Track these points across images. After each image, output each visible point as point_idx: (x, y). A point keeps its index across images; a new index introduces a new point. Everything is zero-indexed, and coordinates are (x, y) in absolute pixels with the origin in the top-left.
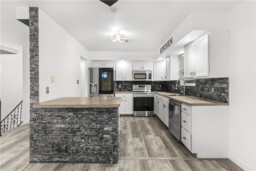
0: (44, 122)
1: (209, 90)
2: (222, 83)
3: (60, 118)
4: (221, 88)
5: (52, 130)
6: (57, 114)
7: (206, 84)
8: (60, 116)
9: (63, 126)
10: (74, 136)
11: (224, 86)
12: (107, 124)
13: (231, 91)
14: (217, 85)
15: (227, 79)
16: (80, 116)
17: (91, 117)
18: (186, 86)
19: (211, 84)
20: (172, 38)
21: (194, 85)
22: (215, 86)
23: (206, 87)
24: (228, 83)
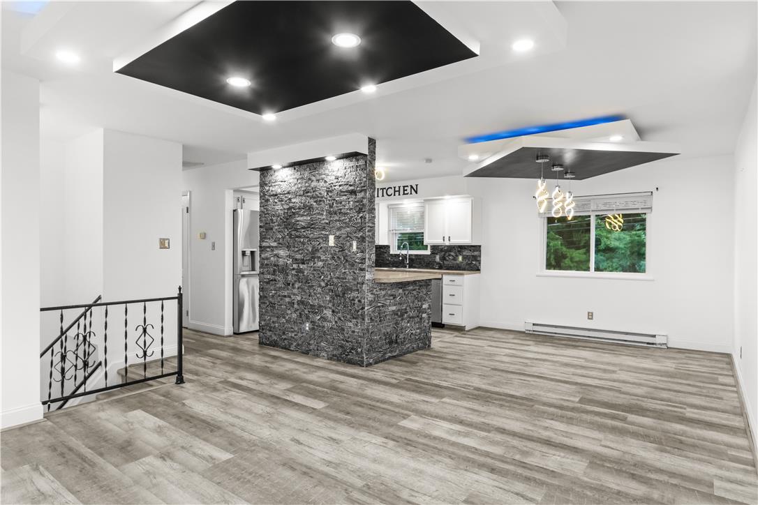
0: (379, 304)
1: (455, 259)
2: (474, 251)
3: (392, 298)
4: (473, 256)
5: (386, 316)
6: (389, 292)
7: (450, 251)
8: (392, 295)
9: (394, 308)
10: (402, 320)
11: (476, 253)
12: (424, 301)
13: (483, 259)
14: (466, 253)
15: (480, 246)
16: (407, 292)
17: (415, 293)
18: (410, 255)
19: (459, 251)
20: (417, 185)
21: (428, 252)
22: (464, 253)
23: (450, 255)
24: (480, 251)
